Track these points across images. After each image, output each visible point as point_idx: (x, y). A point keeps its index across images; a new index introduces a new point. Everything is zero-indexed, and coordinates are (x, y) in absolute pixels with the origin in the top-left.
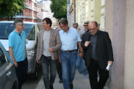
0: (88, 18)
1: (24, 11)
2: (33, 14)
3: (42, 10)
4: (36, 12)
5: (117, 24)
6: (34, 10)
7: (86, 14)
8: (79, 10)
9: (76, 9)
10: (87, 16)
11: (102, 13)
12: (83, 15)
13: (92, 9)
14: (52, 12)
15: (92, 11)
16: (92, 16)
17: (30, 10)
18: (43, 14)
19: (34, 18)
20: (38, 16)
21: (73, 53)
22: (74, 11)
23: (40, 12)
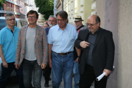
0: (77, 13)
1: (5, 5)
2: (15, 9)
3: (26, 4)
4: (18, 7)
5: (109, 21)
6: (16, 4)
7: (75, 9)
8: (67, 5)
9: (64, 3)
10: (76, 11)
11: (92, 8)
12: (72, 10)
13: (81, 4)
14: (37, 7)
15: (82, 6)
16: (82, 12)
17: (12, 4)
18: (26, 9)
19: (16, 13)
20: (21, 12)
21: (69, 55)
22: (61, 6)
23: (23, 7)
